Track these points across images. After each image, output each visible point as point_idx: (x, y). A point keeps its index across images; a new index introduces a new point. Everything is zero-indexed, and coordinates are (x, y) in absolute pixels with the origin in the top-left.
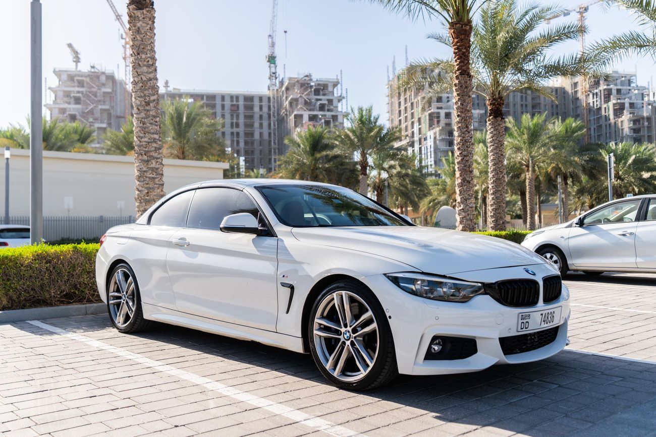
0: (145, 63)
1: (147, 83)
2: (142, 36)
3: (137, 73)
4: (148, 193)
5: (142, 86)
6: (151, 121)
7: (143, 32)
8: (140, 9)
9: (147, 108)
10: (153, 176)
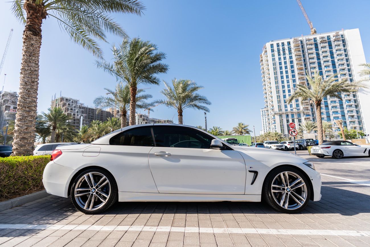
0: (34, 62)
1: (34, 72)
2: (34, 48)
3: (28, 65)
4: (27, 128)
5: (30, 73)
6: (34, 91)
7: (35, 47)
8: (34, 35)
9: (32, 84)
10: (31, 120)
